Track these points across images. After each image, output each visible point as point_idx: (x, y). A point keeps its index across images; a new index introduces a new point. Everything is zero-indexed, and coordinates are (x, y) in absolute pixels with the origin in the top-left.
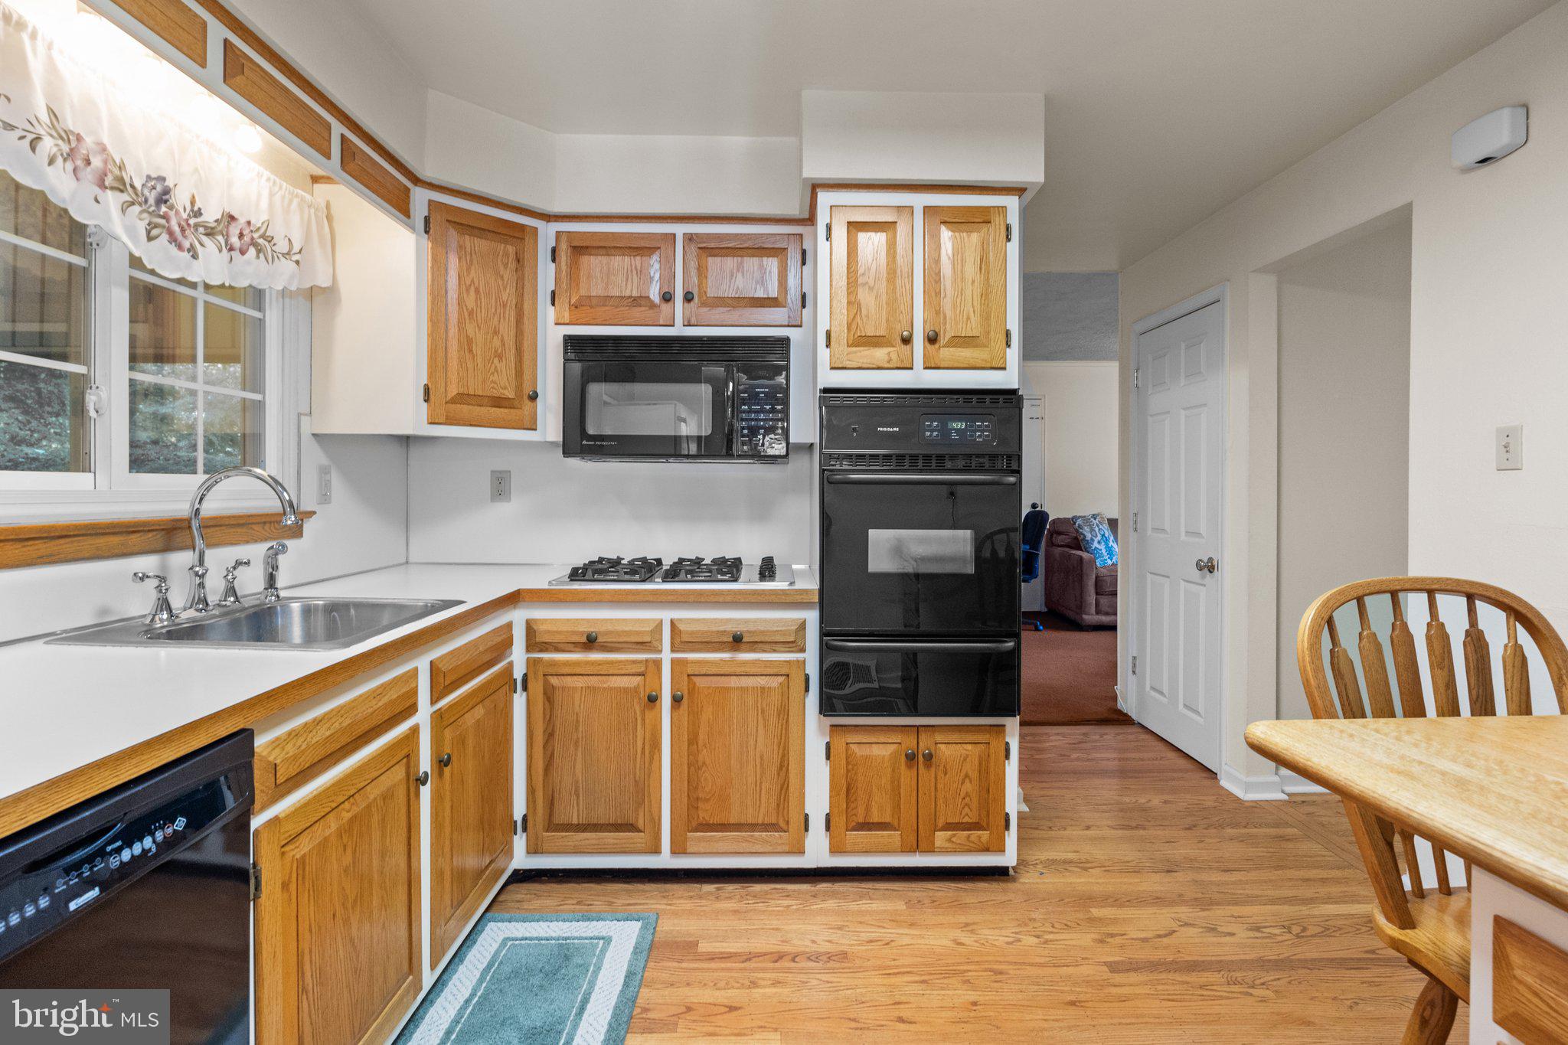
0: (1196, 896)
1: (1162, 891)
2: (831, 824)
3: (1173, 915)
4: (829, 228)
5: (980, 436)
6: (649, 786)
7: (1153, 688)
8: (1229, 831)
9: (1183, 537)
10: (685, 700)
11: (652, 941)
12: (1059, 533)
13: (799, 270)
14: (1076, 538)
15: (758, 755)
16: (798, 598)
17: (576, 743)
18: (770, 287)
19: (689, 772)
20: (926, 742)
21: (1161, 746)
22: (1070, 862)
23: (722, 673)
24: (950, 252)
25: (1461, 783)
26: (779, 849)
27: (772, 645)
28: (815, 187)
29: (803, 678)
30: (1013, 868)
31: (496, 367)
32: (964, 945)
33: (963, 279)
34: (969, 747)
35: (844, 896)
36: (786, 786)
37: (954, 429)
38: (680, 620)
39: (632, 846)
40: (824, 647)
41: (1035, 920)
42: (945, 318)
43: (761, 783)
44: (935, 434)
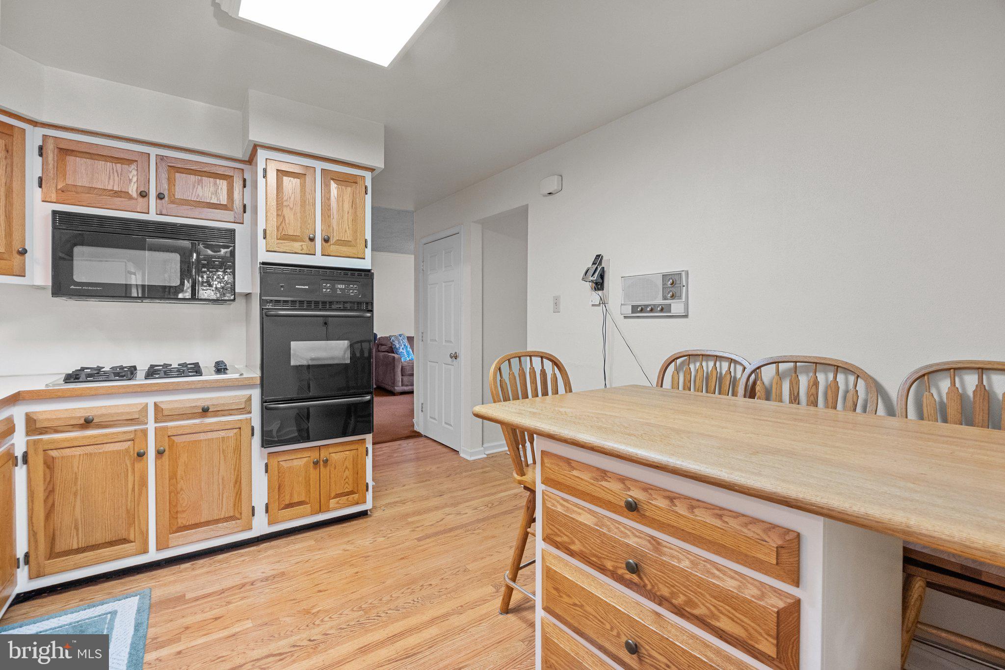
0: (452, 502)
1: (437, 504)
2: (269, 509)
3: (443, 513)
4: (265, 170)
5: (352, 292)
6: (138, 511)
7: (431, 417)
8: (464, 474)
9: (444, 343)
10: (167, 453)
11: (150, 603)
12: (382, 345)
13: (241, 190)
14: (391, 347)
15: (220, 477)
16: (247, 382)
17: (75, 494)
18: (221, 197)
19: (170, 497)
20: (324, 454)
21: (435, 444)
22: (397, 502)
23: (194, 432)
24: (336, 195)
25: (534, 414)
26: (236, 530)
27: (229, 412)
28: (256, 147)
29: (250, 429)
30: (370, 510)
32: (348, 550)
33: (343, 210)
34: (347, 452)
35: (278, 547)
36: (239, 493)
37: (339, 288)
38: (162, 402)
39: (126, 552)
40: (264, 409)
41: (382, 530)
42: (333, 229)
43: (223, 494)
44: (328, 290)
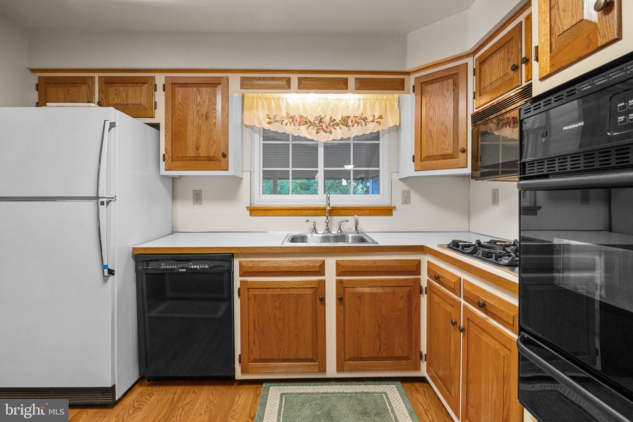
10: (466, 334)
27: (503, 322)
31: (443, 141)
